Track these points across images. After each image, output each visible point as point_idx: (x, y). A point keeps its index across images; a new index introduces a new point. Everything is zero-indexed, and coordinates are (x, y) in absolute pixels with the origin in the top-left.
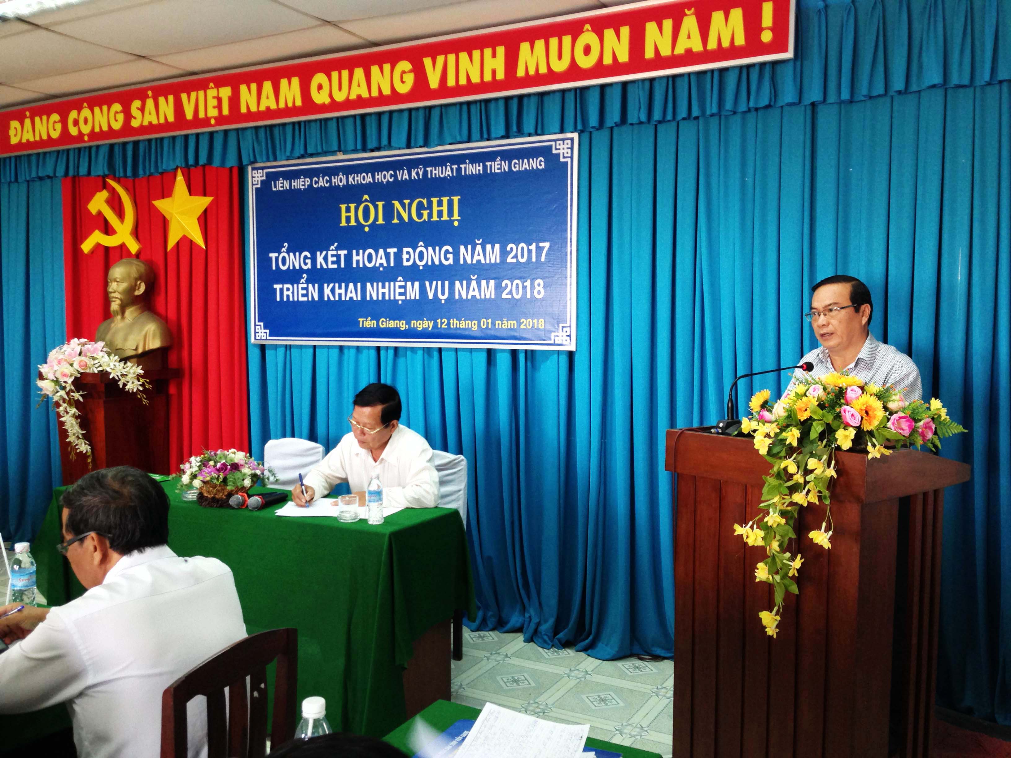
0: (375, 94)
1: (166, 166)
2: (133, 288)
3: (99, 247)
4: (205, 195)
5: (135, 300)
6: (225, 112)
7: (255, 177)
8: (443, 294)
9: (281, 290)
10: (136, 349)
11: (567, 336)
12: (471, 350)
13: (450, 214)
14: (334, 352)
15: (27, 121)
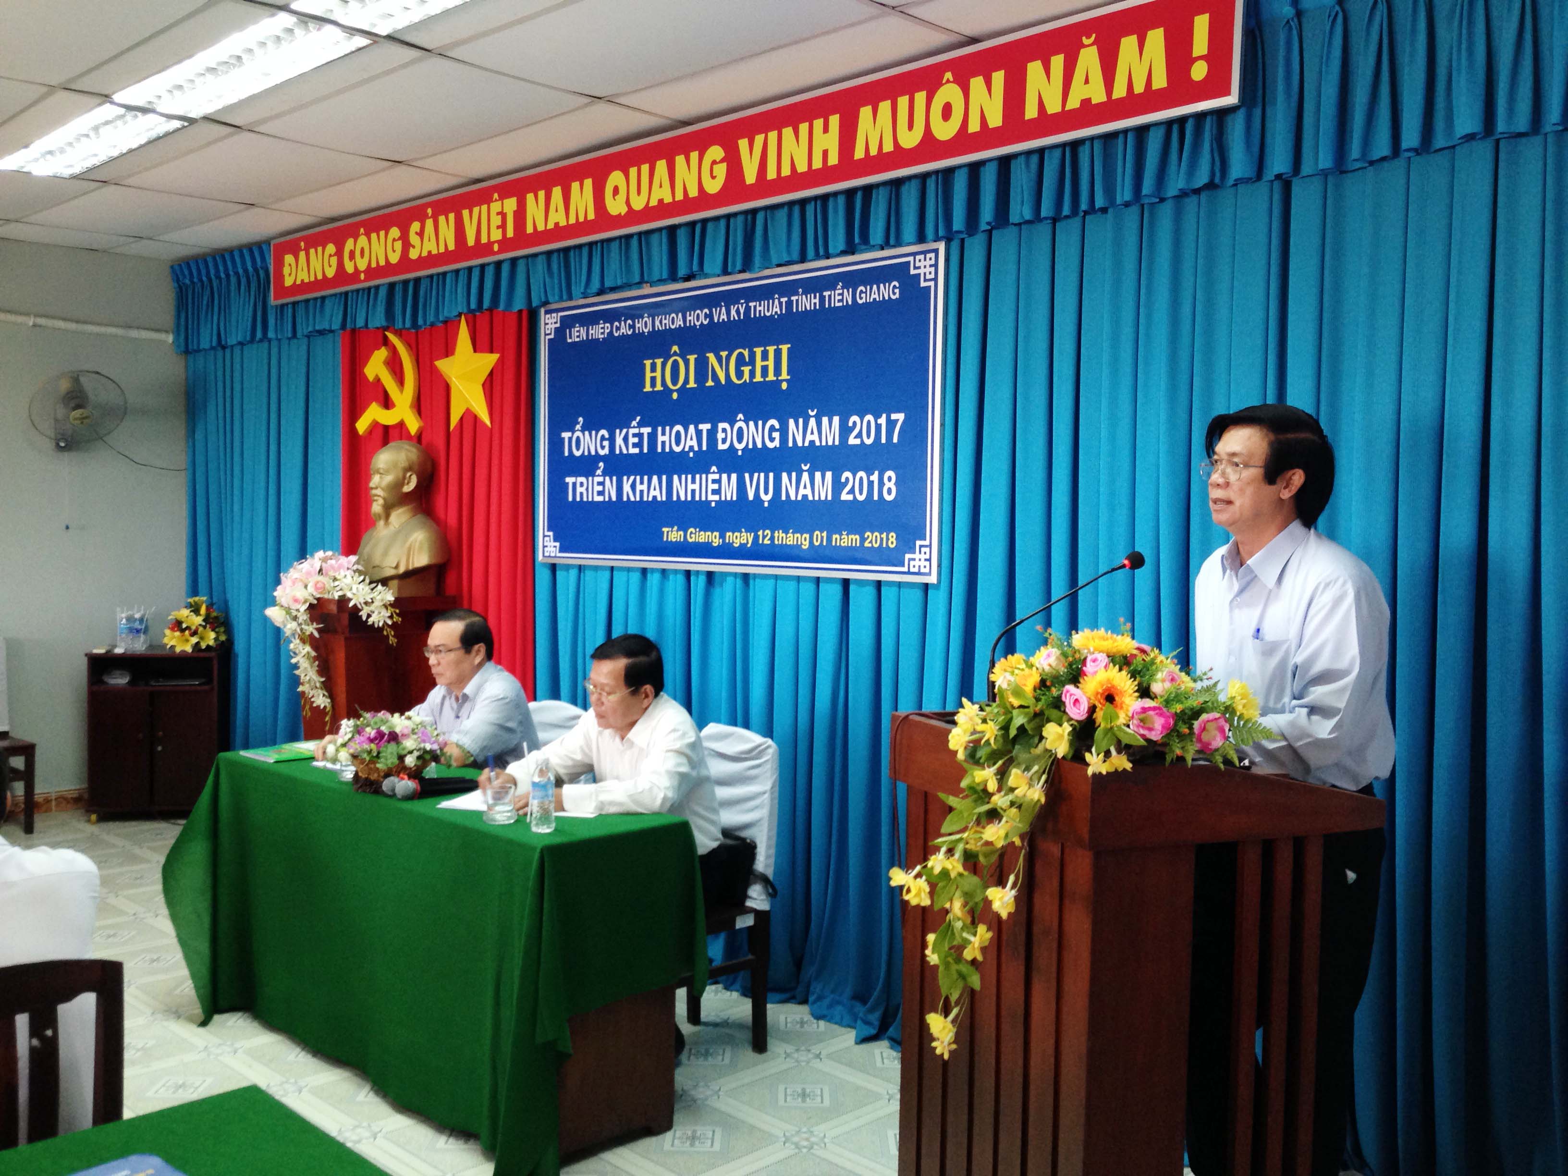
0: (679, 196)
1: (448, 312)
2: (399, 484)
3: (375, 426)
4: (491, 351)
5: (404, 499)
6: (510, 233)
7: (549, 324)
8: (766, 493)
9: (574, 484)
10: (397, 567)
11: (926, 560)
12: (798, 579)
13: (778, 371)
14: (636, 577)
15: (302, 254)
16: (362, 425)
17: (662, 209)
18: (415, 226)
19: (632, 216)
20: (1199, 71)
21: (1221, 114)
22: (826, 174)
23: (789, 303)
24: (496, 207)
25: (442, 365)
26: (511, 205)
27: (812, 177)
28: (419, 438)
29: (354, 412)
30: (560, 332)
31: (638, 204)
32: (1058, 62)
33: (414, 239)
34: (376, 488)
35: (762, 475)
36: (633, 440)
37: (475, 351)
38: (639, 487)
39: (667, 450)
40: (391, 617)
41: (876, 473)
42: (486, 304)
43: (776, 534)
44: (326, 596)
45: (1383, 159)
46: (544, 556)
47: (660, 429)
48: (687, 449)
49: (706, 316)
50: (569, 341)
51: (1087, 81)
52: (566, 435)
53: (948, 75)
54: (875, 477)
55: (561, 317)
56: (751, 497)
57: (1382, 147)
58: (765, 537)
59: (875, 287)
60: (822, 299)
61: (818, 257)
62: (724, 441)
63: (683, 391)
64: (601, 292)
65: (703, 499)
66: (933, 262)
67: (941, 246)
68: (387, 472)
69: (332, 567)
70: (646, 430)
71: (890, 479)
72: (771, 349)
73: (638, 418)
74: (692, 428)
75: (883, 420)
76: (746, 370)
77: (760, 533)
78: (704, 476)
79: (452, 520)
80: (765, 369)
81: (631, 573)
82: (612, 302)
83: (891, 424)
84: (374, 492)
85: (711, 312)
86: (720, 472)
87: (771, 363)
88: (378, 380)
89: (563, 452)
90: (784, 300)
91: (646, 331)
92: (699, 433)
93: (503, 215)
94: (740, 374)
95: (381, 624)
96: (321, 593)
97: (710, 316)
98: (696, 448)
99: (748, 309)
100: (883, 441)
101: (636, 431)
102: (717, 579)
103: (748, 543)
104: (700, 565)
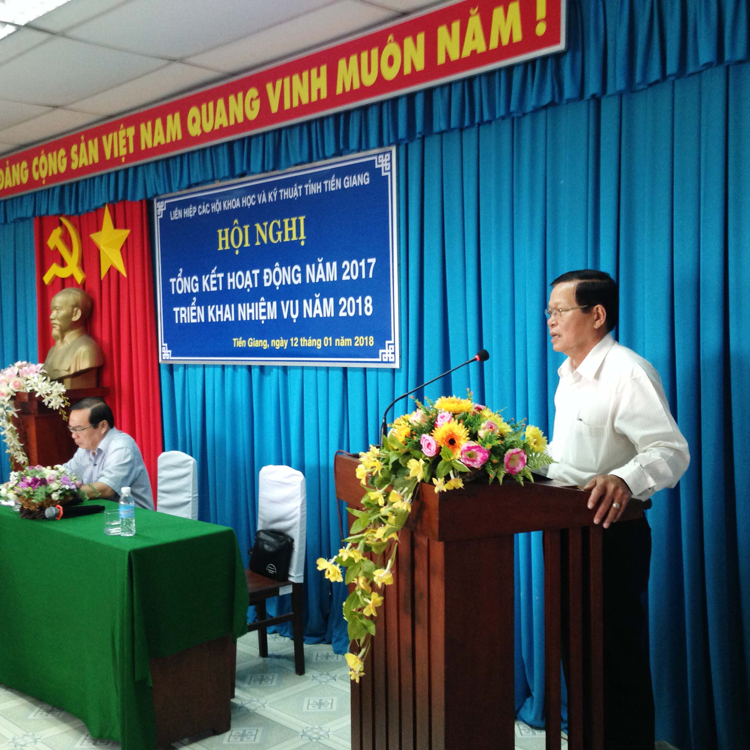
0: (232, 122)
1: (97, 203)
2: (69, 316)
3: (56, 278)
4: (126, 228)
5: (74, 326)
6: (131, 150)
7: (160, 208)
8: (294, 313)
9: (179, 312)
10: (69, 370)
11: (392, 353)
12: (316, 368)
13: (298, 234)
14: (219, 371)
15: (8, 169)
16: (47, 279)
17: (222, 131)
18: (74, 148)
19: (204, 136)
20: (541, 29)
21: (558, 56)
22: (320, 104)
23: (303, 189)
24: (122, 133)
25: (95, 237)
26: (131, 131)
27: (312, 107)
28: (84, 286)
29: (43, 271)
30: (166, 213)
31: (208, 128)
32: (456, 26)
33: (74, 156)
34: (54, 319)
35: (292, 302)
36: (213, 282)
37: (115, 227)
38: (218, 313)
39: (234, 288)
40: (64, 403)
41: (360, 298)
42: (120, 196)
43: (301, 340)
44: (21, 391)
45: (657, 82)
46: (162, 359)
47: (229, 274)
48: (245, 287)
49: (254, 200)
50: (172, 219)
51: (474, 38)
52: (172, 280)
53: (391, 37)
54: (359, 301)
55: (167, 204)
56: (285, 316)
57: (655, 74)
58: (295, 342)
59: (354, 177)
60: (323, 186)
61: (319, 159)
62: (268, 280)
63: (242, 248)
64: (189, 186)
65: (257, 319)
66: (389, 159)
67: (394, 149)
68: (61, 308)
69: (26, 371)
70: (221, 275)
71: (368, 301)
72: (294, 220)
73: (216, 268)
74: (248, 273)
75: (363, 264)
76: (279, 234)
77: (292, 339)
78: (257, 304)
79: (105, 339)
80: (290, 233)
81: (216, 369)
82: (197, 193)
83: (368, 265)
84: (53, 322)
85: (257, 197)
86: (266, 301)
87: (294, 229)
88: (56, 250)
89: (171, 291)
90: (300, 187)
91: (218, 211)
92: (252, 276)
93: (127, 139)
94: (275, 237)
95: (57, 408)
96: (18, 389)
97: (256, 199)
98: (251, 286)
99: (279, 194)
100: (364, 277)
101: (214, 276)
102: (267, 370)
103: (284, 346)
104: (256, 361)
